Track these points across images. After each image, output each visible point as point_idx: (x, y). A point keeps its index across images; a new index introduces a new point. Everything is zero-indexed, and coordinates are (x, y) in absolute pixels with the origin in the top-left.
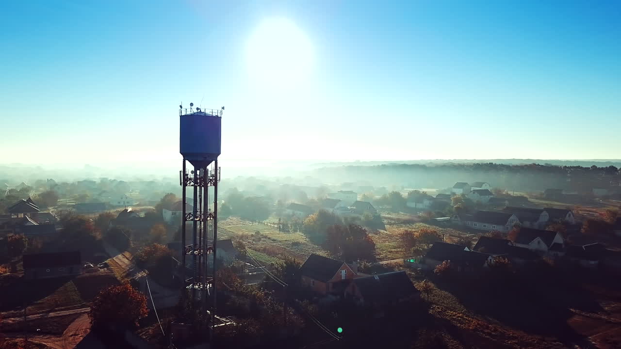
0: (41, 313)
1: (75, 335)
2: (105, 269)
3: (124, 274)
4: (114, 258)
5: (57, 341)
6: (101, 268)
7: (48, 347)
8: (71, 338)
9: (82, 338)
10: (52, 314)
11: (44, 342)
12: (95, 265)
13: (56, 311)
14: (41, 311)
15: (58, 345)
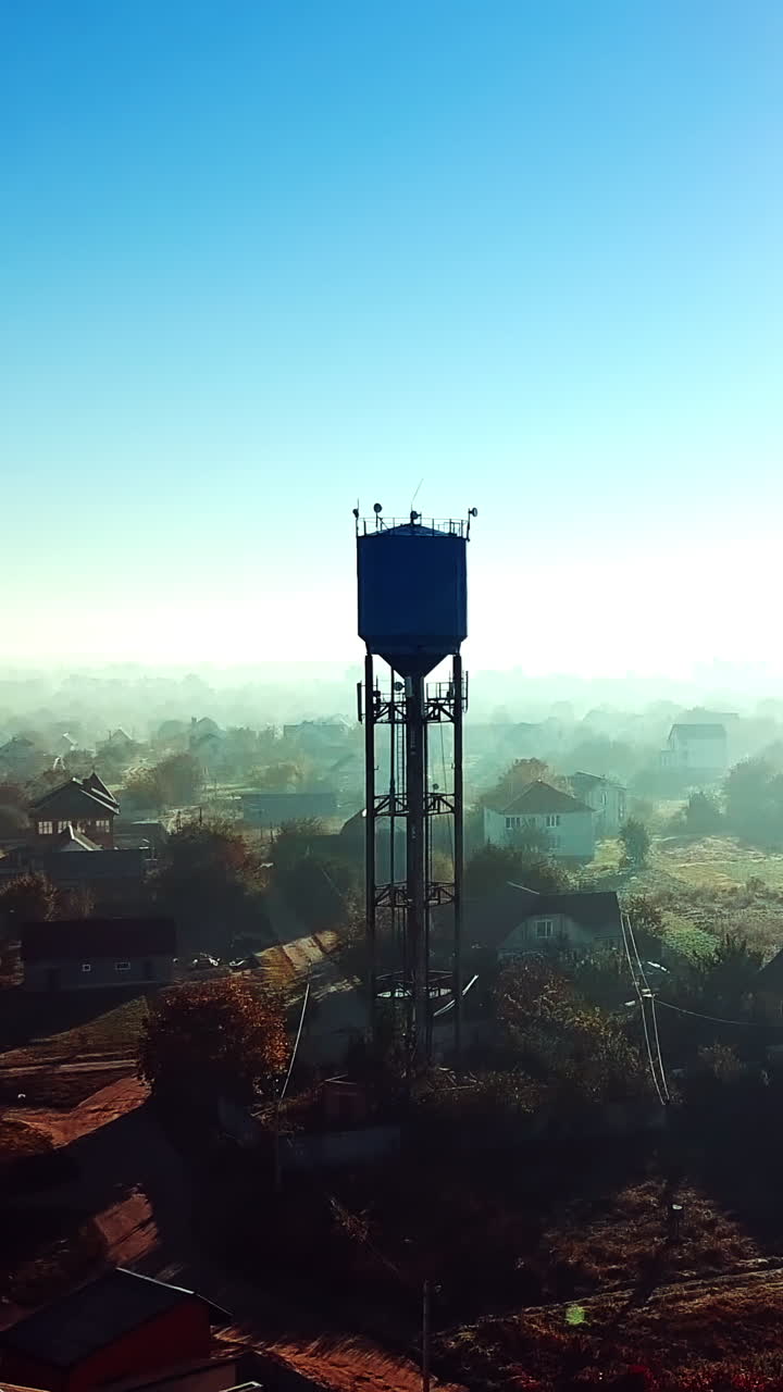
0: (41, 1064)
1: (105, 1110)
2: (247, 972)
3: (291, 986)
4: (284, 947)
5: (57, 1120)
6: (236, 969)
7: (31, 1129)
8: (90, 1116)
9: (116, 1116)
10: (65, 1067)
11: (27, 1120)
12: (224, 961)
13: (80, 1061)
14: (41, 1060)
15: (56, 1127)
